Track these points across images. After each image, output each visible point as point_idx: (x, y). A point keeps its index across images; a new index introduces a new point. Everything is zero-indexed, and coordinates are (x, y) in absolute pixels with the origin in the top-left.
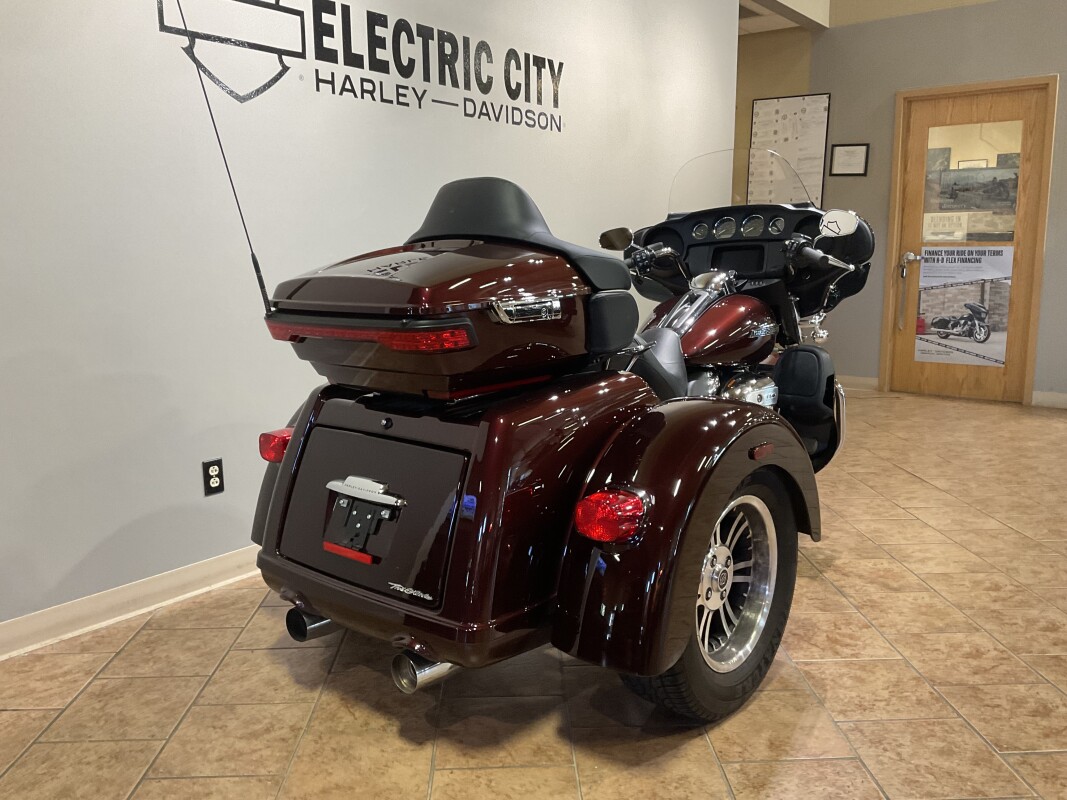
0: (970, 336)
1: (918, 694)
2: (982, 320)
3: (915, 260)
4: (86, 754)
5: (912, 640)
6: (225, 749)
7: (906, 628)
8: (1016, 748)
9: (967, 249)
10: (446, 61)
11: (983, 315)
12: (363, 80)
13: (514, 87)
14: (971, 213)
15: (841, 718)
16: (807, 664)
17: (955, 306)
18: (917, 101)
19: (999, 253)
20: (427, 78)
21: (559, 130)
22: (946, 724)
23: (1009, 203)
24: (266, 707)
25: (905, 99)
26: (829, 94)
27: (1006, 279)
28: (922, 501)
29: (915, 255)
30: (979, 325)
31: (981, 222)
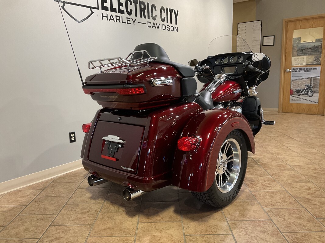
0: (307, 95)
1: (290, 201)
3: (290, 72)
4: (33, 218)
5: (288, 185)
6: (75, 217)
7: (286, 181)
8: (321, 217)
9: (306, 67)
10: (142, 10)
11: (311, 88)
12: (116, 16)
13: (163, 18)
14: (307, 57)
15: (266, 208)
16: (255, 192)
17: (302, 85)
18: (290, 22)
19: (316, 69)
20: (136, 15)
21: (177, 31)
22: (299, 209)
23: (319, 53)
24: (88, 205)
25: (286, 21)
26: (262, 20)
27: (318, 77)
28: (291, 144)
29: (290, 70)
30: (310, 91)
31: (310, 59)
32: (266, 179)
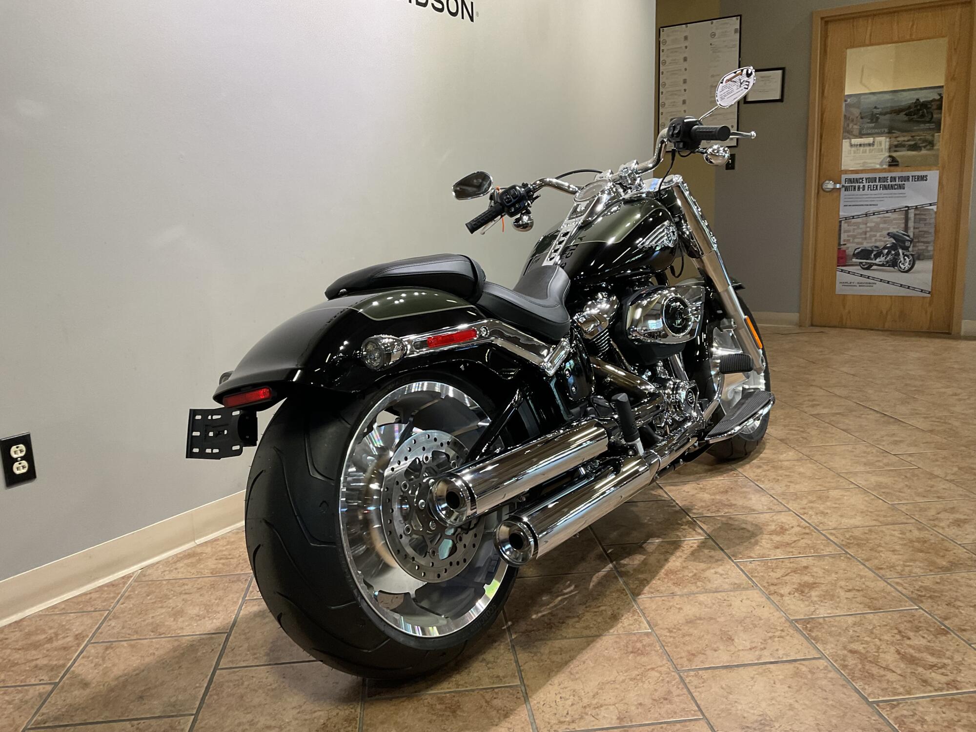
0: (894, 267)
3: (834, 189)
9: (889, 175)
11: (907, 244)
17: (877, 235)
18: (836, 21)
19: (923, 178)
23: (932, 126)
25: (822, 18)
26: (740, 16)
27: (931, 205)
28: (910, 445)
29: (835, 184)
30: (903, 254)
31: (904, 146)
32: (905, 623)
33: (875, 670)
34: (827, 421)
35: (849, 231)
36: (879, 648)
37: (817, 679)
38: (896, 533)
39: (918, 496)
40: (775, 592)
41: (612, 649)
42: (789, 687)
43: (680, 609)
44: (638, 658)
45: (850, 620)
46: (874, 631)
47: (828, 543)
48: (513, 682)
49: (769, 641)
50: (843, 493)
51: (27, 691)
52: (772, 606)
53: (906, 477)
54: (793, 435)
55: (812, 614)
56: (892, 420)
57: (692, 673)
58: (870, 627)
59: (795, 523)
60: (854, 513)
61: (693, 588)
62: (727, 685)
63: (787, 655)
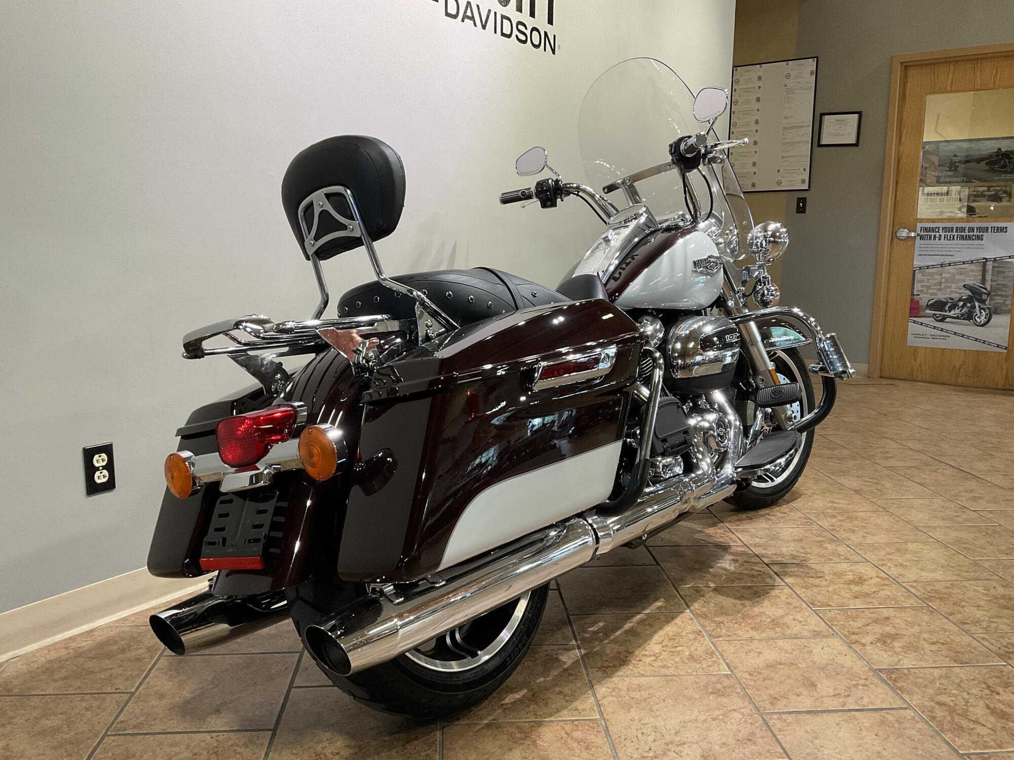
0: (969, 320)
2: (983, 301)
3: (909, 238)
9: (967, 225)
11: (984, 297)
14: (972, 187)
17: (953, 287)
18: (916, 66)
19: (1003, 230)
25: (902, 63)
26: (817, 58)
27: (1010, 257)
28: (988, 502)
29: (910, 231)
30: (979, 307)
31: (984, 196)
32: (994, 679)
33: (964, 723)
34: (902, 473)
35: (923, 281)
36: (967, 702)
37: (905, 728)
38: (980, 589)
39: (1002, 553)
40: (857, 642)
41: (692, 689)
42: (876, 735)
43: (760, 653)
44: (719, 699)
45: (936, 672)
46: (962, 684)
47: (909, 595)
48: (592, 716)
49: (854, 689)
50: (921, 546)
51: (104, 699)
52: (854, 655)
53: (987, 534)
54: (866, 485)
55: (896, 665)
56: (970, 476)
57: (775, 716)
58: (958, 681)
59: (873, 574)
60: (934, 567)
61: (772, 633)
62: (812, 730)
63: (872, 703)
